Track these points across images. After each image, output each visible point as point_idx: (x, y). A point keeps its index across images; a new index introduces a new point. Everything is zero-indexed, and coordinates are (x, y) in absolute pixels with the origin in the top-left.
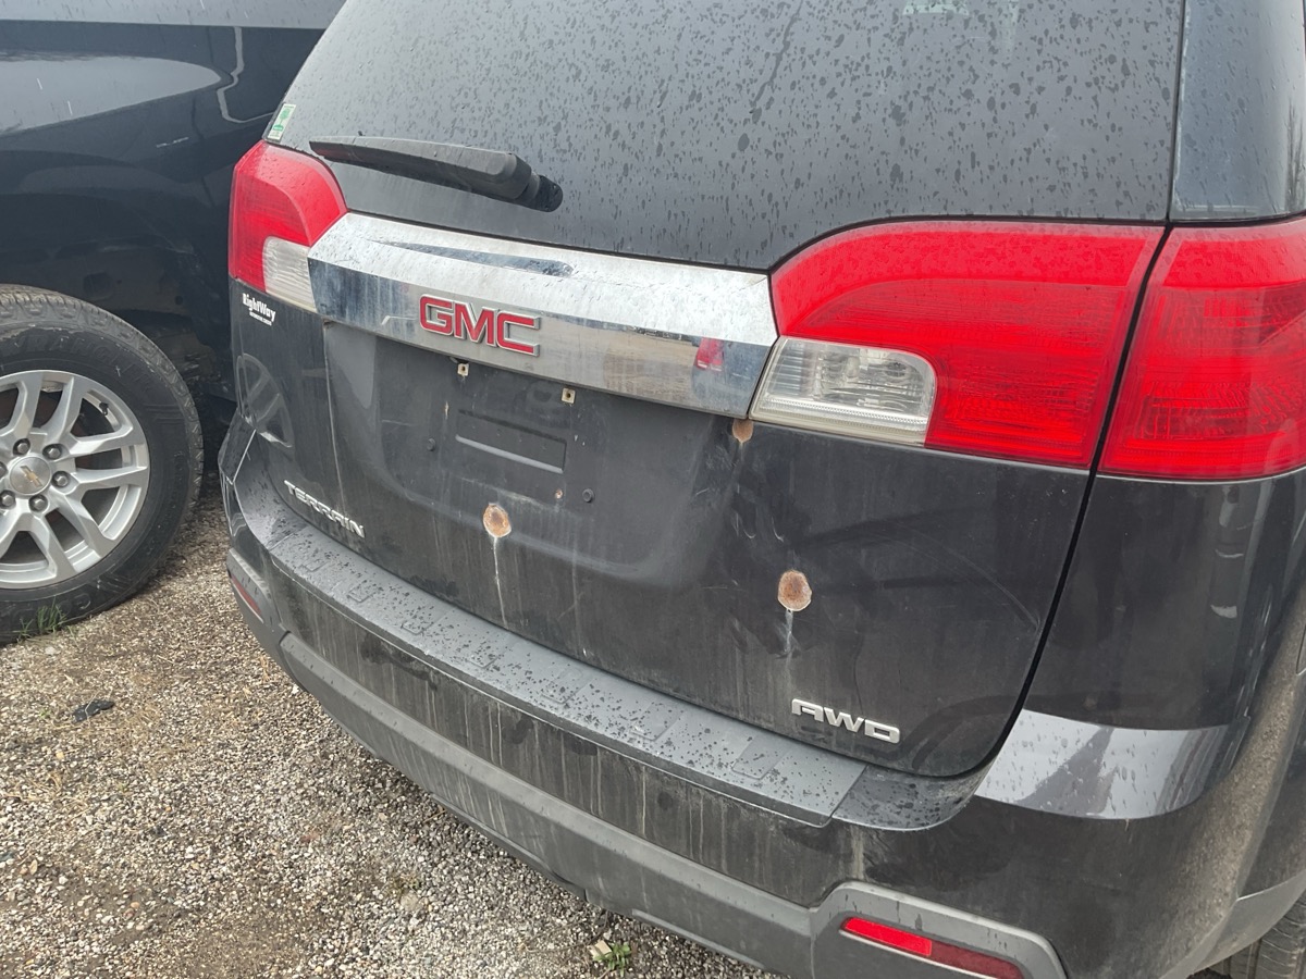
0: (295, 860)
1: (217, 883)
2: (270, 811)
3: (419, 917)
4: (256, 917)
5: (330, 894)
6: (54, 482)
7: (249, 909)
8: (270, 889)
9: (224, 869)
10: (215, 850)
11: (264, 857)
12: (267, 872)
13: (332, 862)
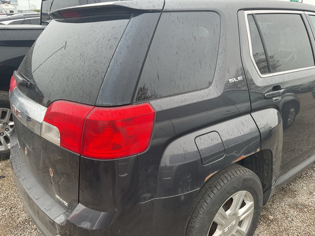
0: (19, 214)
1: (2, 216)
2: (20, 203)
3: (35, 229)
4: (6, 224)
5: (22, 222)
6: (5, 130)
7: (6, 222)
8: (11, 219)
9: (5, 214)
10: (6, 209)
11: (14, 212)
12: (13, 215)
13: (26, 215)
